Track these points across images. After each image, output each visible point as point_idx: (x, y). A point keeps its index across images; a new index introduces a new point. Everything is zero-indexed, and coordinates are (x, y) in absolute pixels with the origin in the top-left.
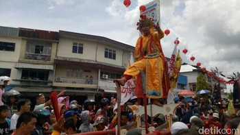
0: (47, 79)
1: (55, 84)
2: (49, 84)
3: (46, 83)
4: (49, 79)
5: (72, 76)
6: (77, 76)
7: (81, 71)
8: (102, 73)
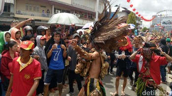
0: (9, 11)
1: (16, 16)
2: (11, 16)
3: (9, 15)
4: (11, 11)
5: (31, 10)
6: (34, 10)
7: (38, 6)
8: (55, 9)
